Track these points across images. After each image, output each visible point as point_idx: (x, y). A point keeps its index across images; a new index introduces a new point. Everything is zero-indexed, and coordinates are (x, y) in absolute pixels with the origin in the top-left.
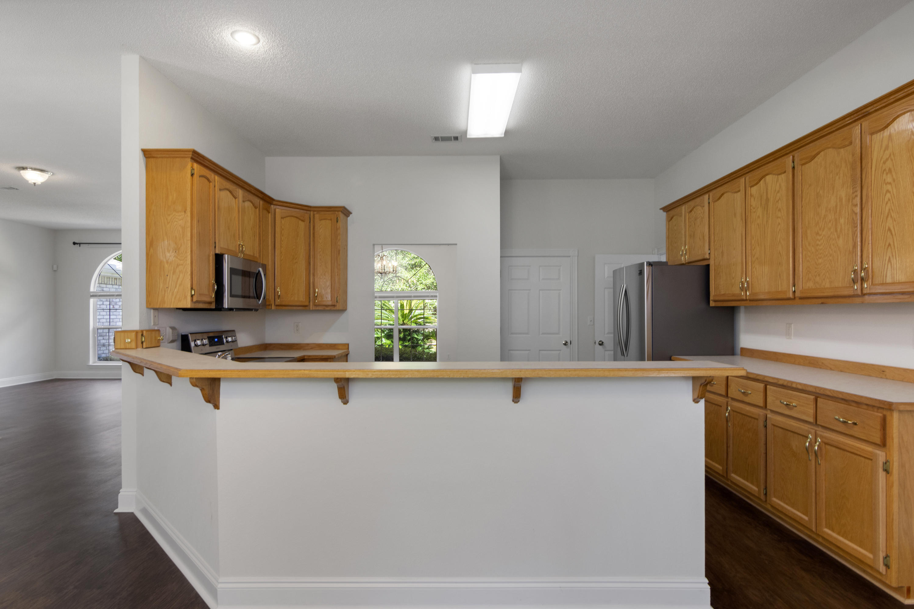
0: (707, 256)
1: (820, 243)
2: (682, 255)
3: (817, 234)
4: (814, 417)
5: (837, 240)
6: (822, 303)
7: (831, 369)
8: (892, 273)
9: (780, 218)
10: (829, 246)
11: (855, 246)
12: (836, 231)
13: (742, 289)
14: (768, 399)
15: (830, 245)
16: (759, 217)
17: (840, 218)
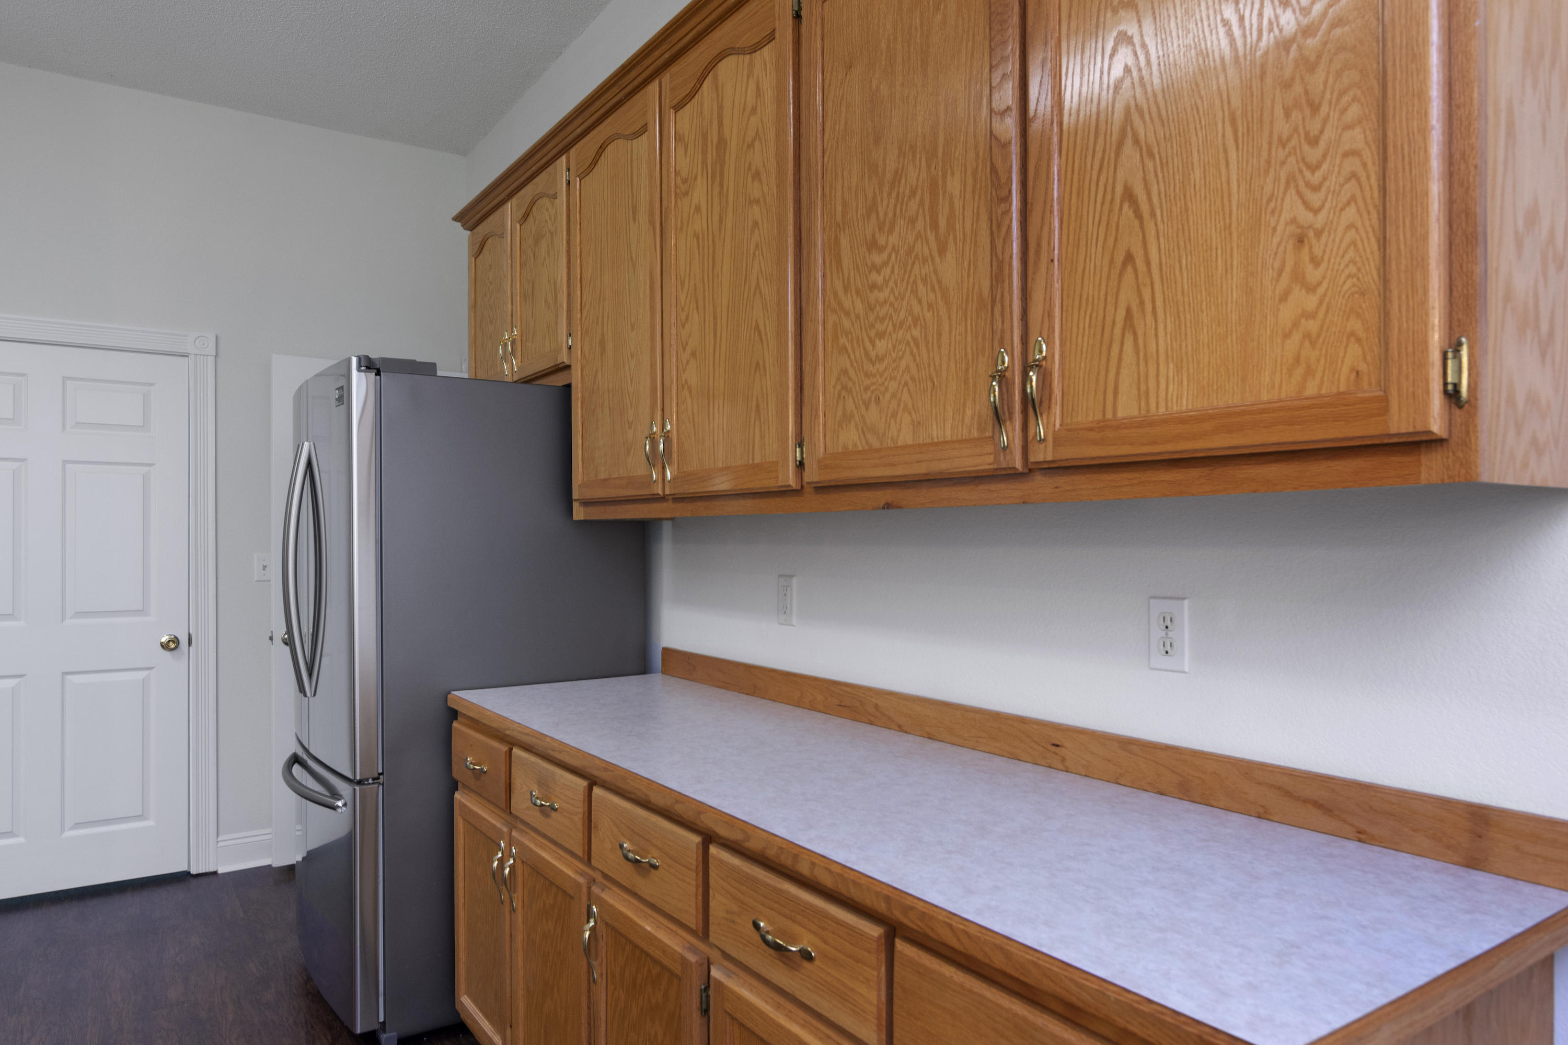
0: (564, 358)
1: (879, 279)
2: (504, 357)
3: (873, 245)
4: (878, 1018)
5: (937, 259)
6: (888, 506)
7: (901, 729)
8: (1139, 373)
9: (757, 201)
10: (909, 287)
11: (999, 275)
12: (935, 226)
13: (653, 459)
14: (712, 904)
15: (915, 282)
16: (698, 209)
17: (949, 177)
